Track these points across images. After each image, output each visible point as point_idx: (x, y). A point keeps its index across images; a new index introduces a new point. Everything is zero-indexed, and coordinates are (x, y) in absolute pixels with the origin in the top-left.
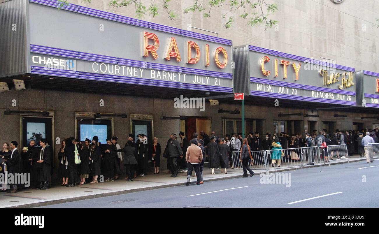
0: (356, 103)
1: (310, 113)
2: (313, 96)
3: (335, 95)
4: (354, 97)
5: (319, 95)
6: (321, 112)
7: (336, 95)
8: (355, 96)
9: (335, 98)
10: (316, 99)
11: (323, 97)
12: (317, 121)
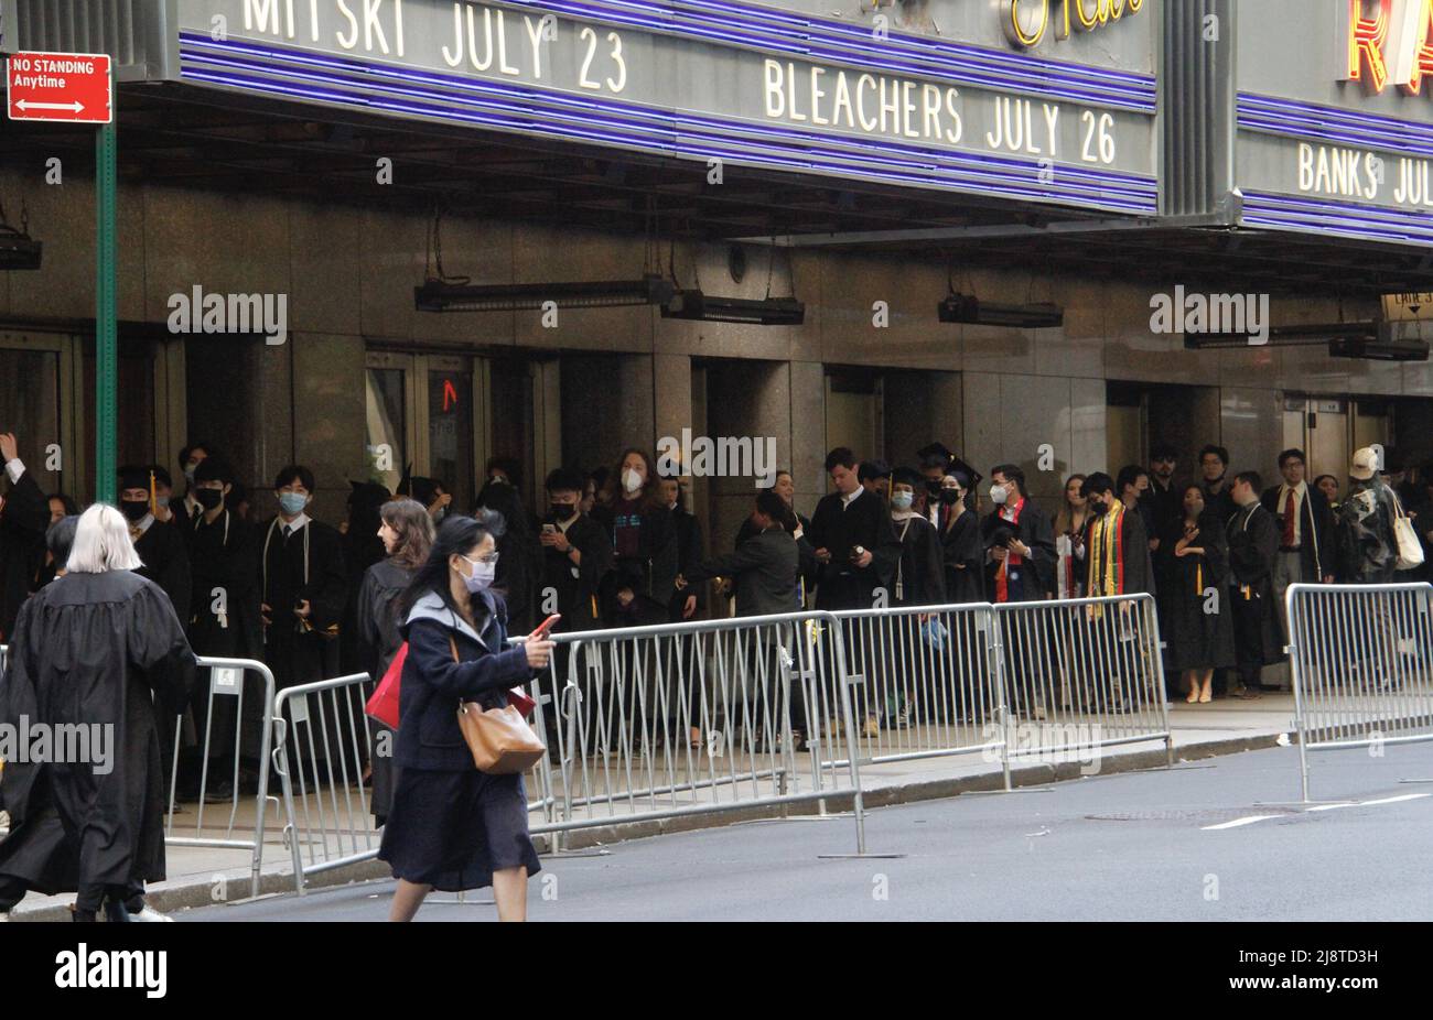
0: (1159, 188)
1: (717, 282)
2: (773, 113)
3: (972, 104)
4: (1144, 128)
5: (826, 105)
6: (816, 275)
7: (986, 104)
8: (1150, 117)
9: (975, 130)
10: (799, 139)
11: (868, 127)
12: (779, 363)
